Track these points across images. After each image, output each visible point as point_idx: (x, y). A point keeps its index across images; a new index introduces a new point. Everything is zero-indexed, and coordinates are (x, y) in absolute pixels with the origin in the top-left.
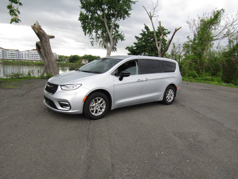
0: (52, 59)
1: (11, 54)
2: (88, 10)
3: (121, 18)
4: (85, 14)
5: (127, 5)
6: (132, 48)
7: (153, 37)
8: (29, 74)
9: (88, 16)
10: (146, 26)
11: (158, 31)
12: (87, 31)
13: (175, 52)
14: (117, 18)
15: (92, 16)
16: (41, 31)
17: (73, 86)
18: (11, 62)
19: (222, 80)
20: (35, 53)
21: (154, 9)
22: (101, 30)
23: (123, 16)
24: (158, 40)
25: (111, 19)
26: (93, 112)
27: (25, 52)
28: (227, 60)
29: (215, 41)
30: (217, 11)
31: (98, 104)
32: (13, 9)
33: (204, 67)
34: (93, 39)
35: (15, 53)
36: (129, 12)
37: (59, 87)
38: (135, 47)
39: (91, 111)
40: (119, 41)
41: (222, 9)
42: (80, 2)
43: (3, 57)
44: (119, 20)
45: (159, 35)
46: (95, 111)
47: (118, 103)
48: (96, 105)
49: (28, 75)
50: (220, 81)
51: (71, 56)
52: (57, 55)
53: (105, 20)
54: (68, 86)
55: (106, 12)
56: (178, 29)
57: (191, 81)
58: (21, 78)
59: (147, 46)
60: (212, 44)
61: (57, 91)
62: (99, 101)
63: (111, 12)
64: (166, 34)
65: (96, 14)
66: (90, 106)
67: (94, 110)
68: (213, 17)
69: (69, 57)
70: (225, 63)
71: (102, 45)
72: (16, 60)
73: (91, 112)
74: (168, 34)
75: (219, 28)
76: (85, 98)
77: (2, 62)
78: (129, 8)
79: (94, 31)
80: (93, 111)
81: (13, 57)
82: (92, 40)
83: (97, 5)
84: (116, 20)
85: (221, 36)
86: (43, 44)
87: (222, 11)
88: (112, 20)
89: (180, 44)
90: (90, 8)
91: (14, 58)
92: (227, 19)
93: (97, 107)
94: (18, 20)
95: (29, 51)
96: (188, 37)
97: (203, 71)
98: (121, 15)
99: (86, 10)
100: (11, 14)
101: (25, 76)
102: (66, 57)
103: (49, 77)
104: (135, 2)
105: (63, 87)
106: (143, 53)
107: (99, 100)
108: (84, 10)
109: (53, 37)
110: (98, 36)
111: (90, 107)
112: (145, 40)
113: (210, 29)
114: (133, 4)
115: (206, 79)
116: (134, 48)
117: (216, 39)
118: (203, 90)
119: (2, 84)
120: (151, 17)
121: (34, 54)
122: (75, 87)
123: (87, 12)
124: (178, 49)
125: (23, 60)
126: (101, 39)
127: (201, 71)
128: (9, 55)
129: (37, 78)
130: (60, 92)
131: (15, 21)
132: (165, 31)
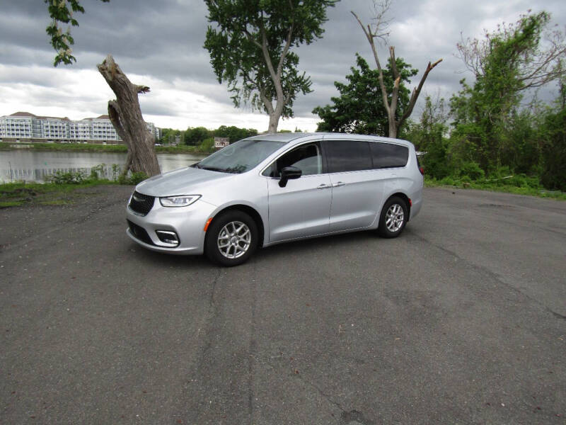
0: (144, 140)
1: (52, 127)
2: (226, 25)
3: (301, 41)
4: (218, 33)
5: (316, 9)
6: (328, 111)
7: (377, 84)
8: (95, 174)
9: (225, 39)
10: (359, 58)
11: (388, 70)
12: (225, 71)
13: (432, 117)
14: (292, 41)
15: (234, 37)
16: (119, 76)
17: (185, 199)
18: (53, 147)
19: (540, 183)
20: (106, 125)
21: (379, 17)
22: (255, 69)
23: (306, 36)
24: (389, 91)
25: (280, 43)
26: (226, 252)
27: (84, 123)
28: (556, 136)
29: (527, 90)
30: (532, 18)
31: (236, 235)
32: (59, 34)
33: (499, 153)
34: (237, 90)
35: (61, 125)
36: (320, 27)
37: (157, 202)
38: (334, 108)
39: (222, 248)
40: (299, 94)
41: (543, 13)
42: (207, 7)
43: (34, 136)
44: (297, 44)
45: (392, 80)
46: (228, 249)
47: (277, 234)
48: (231, 237)
49: (92, 176)
50: (536, 186)
51: (189, 130)
52: (155, 128)
53: (265, 45)
54: (174, 198)
55: (267, 26)
56: (436, 64)
57: (464, 185)
58: (76, 183)
59: (364, 106)
60: (517, 98)
61: (153, 209)
62: (237, 228)
63: (278, 28)
64: (409, 76)
65: (244, 33)
66: (219, 238)
67: (228, 247)
68: (521, 32)
69: (183, 132)
70: (550, 142)
71: (259, 103)
72: (63, 142)
73: (221, 250)
74: (412, 75)
75: (536, 58)
76: (208, 222)
77: (33, 146)
78: (321, 17)
79: (240, 71)
80: (224, 249)
81: (57, 136)
82: (235, 94)
83: (245, 11)
84: (291, 46)
85: (540, 79)
86: (123, 105)
87: (542, 19)
88: (281, 45)
89: (442, 100)
90: (231, 20)
91: (58, 138)
92: (555, 36)
93: (234, 241)
94: (71, 57)
95: (91, 119)
96: (461, 82)
97: (495, 163)
98: (303, 33)
99: (219, 24)
100: (54, 45)
101: (86, 178)
102: (178, 133)
103: (137, 181)
104: (333, 2)
105: (164, 202)
106: (355, 121)
107: (237, 226)
108: (217, 23)
109: (146, 89)
110: (249, 83)
111: (220, 240)
112: (358, 90)
113: (513, 61)
114: (330, 7)
115: (501, 180)
116: (332, 111)
117: (529, 86)
118: (487, 206)
119: (38, 196)
120: (371, 38)
121: (104, 128)
122: (187, 200)
123: (223, 29)
124: (438, 110)
125: (78, 141)
126: (256, 91)
127: (490, 161)
128: (47, 131)
129: (111, 183)
130: (159, 210)
131: (63, 60)
132: (406, 69)
